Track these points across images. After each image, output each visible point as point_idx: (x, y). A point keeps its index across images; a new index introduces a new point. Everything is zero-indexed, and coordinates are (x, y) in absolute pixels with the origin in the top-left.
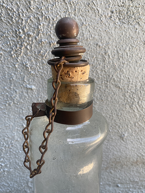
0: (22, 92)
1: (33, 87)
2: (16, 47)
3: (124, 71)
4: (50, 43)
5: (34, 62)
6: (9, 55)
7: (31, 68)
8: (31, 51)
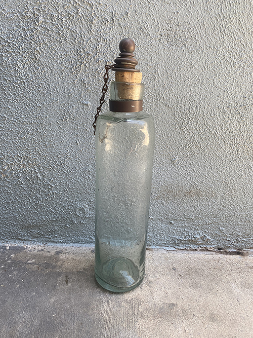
0: (78, 108)
1: (89, 103)
2: (77, 64)
3: (173, 90)
4: (106, 61)
5: (91, 79)
6: (70, 72)
7: (88, 84)
8: (89, 69)
